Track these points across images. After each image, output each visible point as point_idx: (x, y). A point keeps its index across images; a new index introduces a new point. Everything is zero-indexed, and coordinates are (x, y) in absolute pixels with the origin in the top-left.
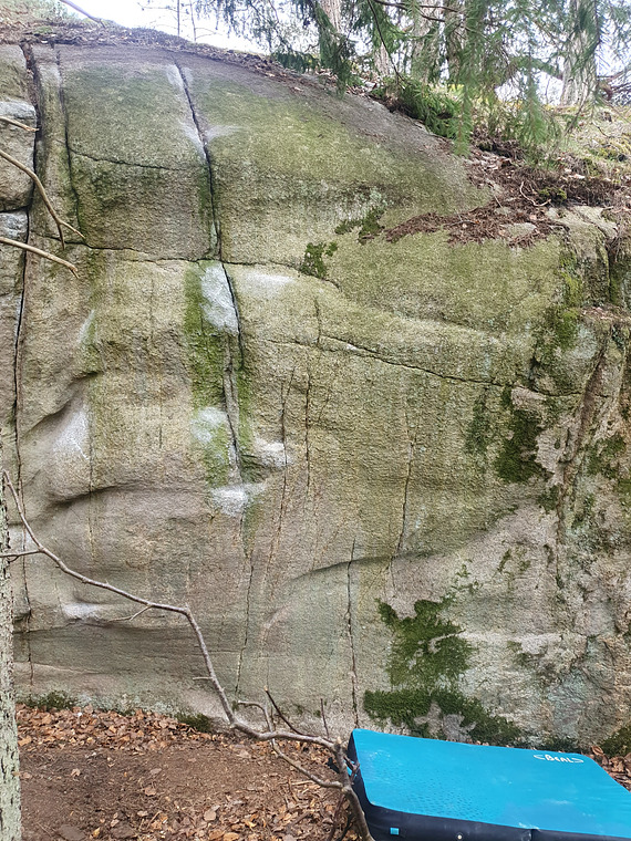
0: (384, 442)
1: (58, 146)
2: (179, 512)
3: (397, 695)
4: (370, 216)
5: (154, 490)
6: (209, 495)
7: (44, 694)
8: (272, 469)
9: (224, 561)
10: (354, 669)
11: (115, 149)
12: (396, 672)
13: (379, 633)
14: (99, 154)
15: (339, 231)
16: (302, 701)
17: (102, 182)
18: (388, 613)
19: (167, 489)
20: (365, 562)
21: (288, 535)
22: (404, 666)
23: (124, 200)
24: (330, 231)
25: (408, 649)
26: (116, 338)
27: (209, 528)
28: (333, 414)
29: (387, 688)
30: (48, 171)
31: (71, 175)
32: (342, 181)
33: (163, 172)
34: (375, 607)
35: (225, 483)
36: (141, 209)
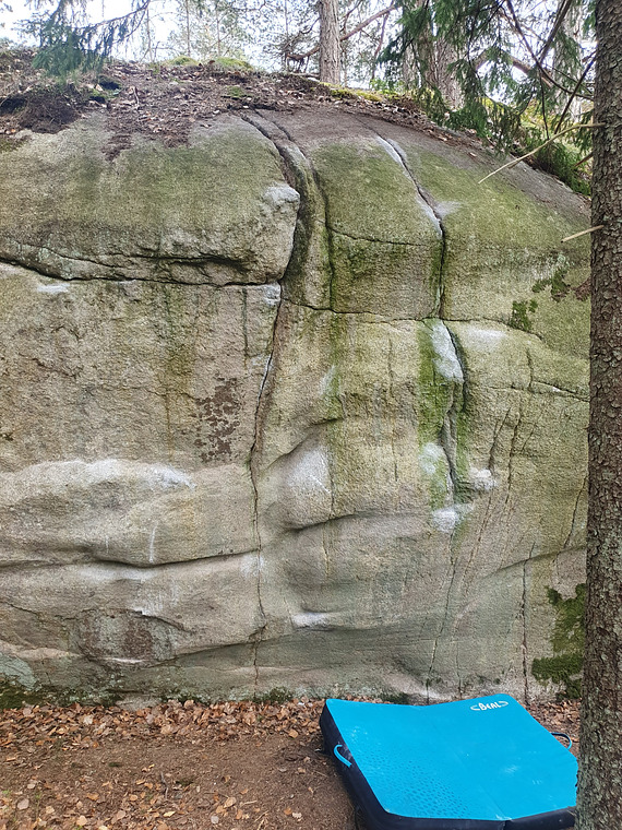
0: (571, 464)
1: (319, 226)
2: (406, 533)
3: (557, 660)
4: (557, 275)
5: (387, 516)
6: (431, 517)
7: (267, 691)
8: (480, 492)
9: (434, 569)
10: (524, 643)
11: (371, 229)
12: (558, 642)
13: (546, 613)
14: (357, 233)
15: (535, 290)
16: (484, 672)
17: (356, 258)
18: (555, 596)
19: (397, 515)
20: (538, 558)
21: (486, 543)
22: (565, 636)
23: (372, 271)
24: (528, 290)
25: (567, 624)
26: (360, 391)
27: (427, 543)
28: (535, 444)
29: (550, 655)
30: (311, 248)
31: (331, 252)
32: (539, 248)
33: (409, 247)
34: (544, 593)
35: (442, 506)
36: (384, 279)
